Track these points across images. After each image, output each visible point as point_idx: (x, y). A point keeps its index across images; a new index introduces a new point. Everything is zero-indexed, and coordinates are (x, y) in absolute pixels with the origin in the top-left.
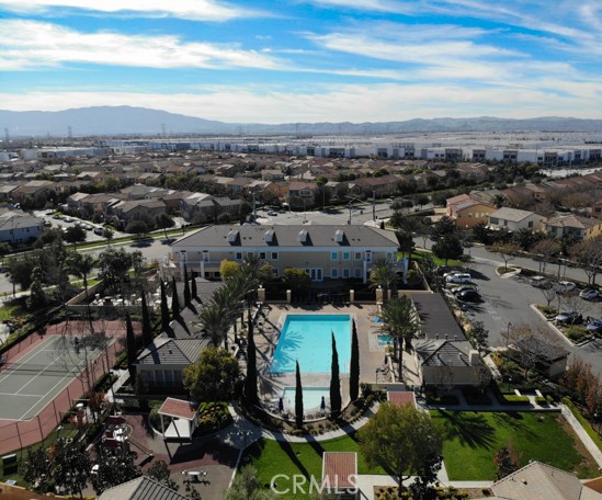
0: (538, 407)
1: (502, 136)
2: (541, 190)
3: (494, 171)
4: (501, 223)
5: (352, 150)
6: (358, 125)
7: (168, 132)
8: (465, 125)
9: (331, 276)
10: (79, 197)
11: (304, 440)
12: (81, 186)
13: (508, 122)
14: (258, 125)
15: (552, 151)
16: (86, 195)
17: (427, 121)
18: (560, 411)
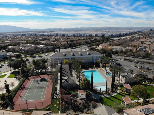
0: (148, 85)
1: (97, 31)
2: (117, 42)
3: (102, 39)
4: (115, 49)
5: (67, 35)
6: (63, 29)
7: (18, 31)
8: (87, 29)
9: (87, 62)
10: (10, 47)
11: (110, 96)
12: (8, 44)
13: (96, 28)
14: (39, 29)
15: (112, 34)
16: (12, 47)
17: (79, 28)
18: (152, 85)
